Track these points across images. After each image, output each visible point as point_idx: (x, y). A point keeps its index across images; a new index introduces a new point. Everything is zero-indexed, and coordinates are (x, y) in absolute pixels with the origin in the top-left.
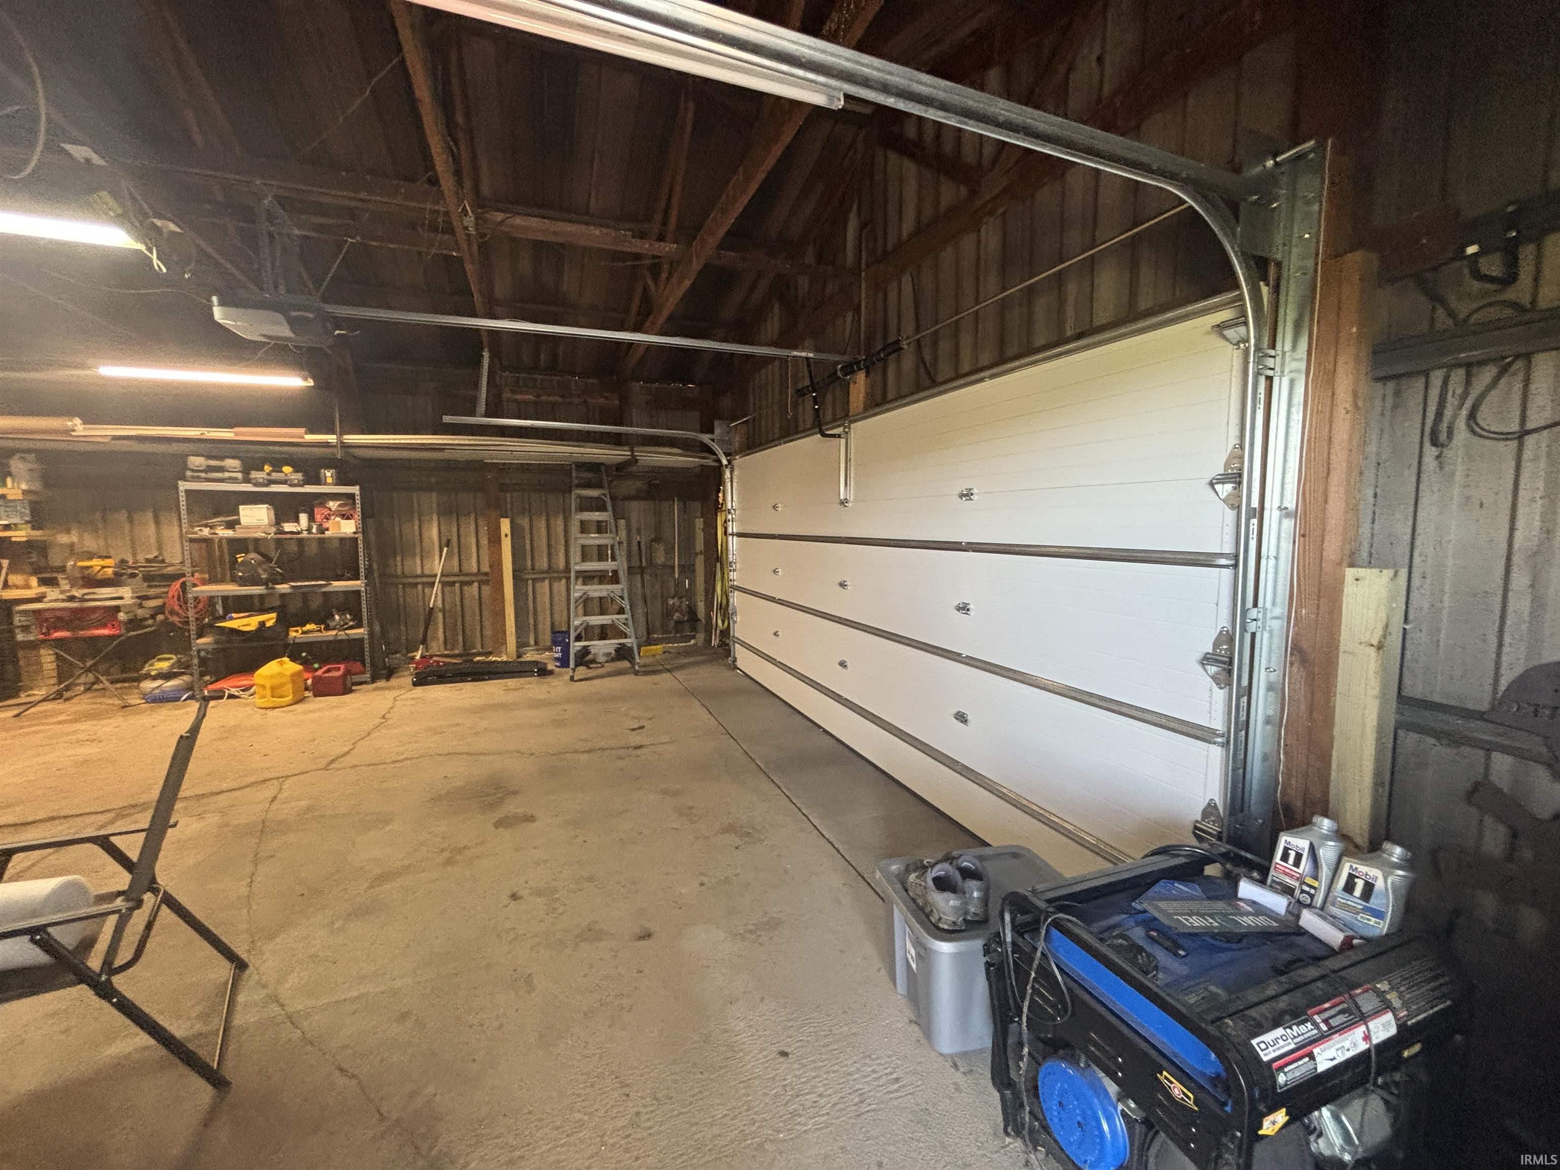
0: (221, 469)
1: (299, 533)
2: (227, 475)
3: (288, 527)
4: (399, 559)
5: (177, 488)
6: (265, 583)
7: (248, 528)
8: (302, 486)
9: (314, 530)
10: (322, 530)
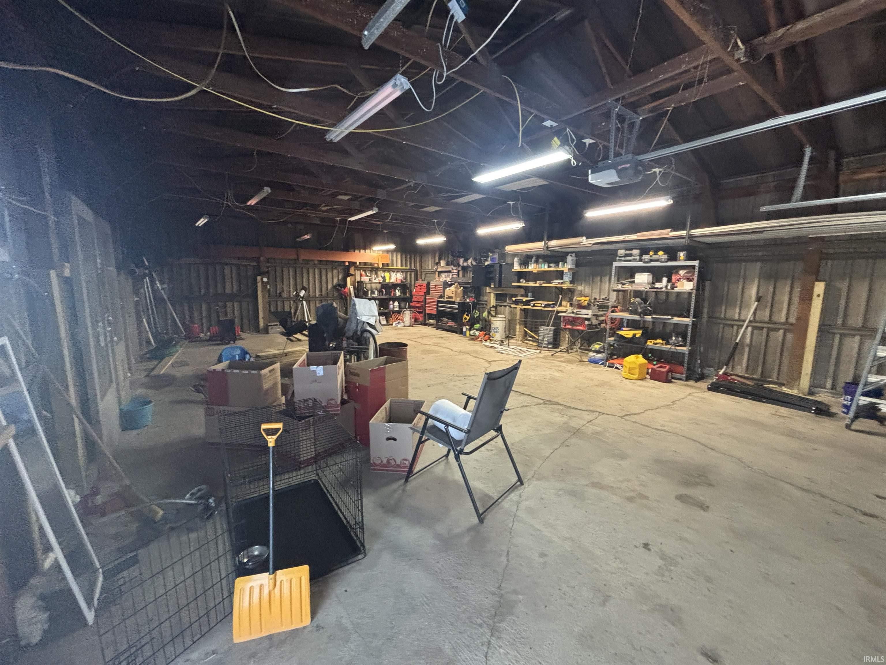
0: (631, 255)
1: (661, 288)
2: (633, 258)
3: (658, 285)
4: (723, 308)
5: (612, 264)
6: (640, 315)
7: (638, 285)
8: (666, 262)
9: (669, 287)
10: (673, 288)
